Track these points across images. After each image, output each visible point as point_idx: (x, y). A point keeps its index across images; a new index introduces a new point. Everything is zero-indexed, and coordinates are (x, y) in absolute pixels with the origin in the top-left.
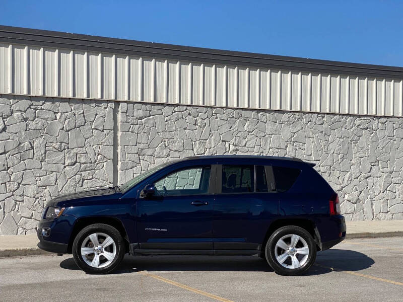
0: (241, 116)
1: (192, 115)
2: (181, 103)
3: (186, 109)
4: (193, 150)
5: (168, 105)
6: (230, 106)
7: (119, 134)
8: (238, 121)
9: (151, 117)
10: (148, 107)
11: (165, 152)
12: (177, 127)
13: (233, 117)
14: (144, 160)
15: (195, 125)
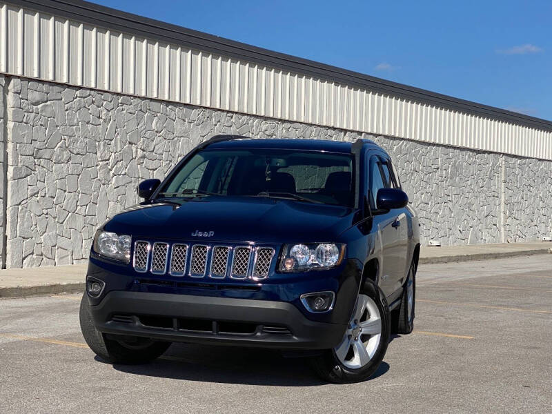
0: (149, 110)
1: (96, 103)
2: (84, 86)
3: (90, 95)
4: (96, 153)
5: (69, 86)
6: (137, 94)
7: (10, 125)
8: (146, 115)
9: (49, 103)
10: (45, 87)
11: (66, 155)
12: (79, 120)
13: (141, 110)
14: (39, 165)
15: (99, 118)
